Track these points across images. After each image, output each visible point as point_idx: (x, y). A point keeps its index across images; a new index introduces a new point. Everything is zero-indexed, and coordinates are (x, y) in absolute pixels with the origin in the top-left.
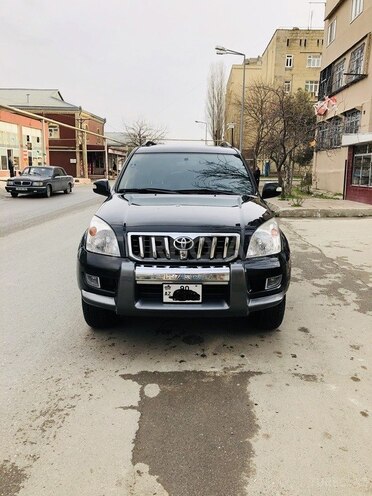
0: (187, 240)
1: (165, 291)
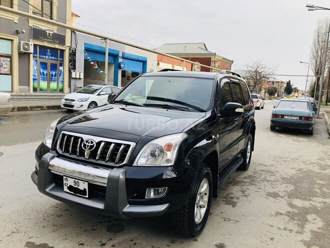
0: (92, 142)
1: (64, 182)
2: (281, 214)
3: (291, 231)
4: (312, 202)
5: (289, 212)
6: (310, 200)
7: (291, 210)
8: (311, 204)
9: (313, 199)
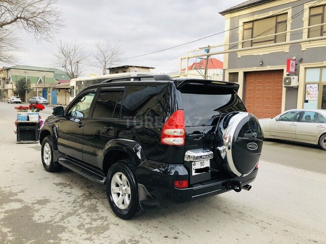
2: (20, 192)
3: (5, 187)
4: (3, 210)
5: (16, 195)
6: (6, 212)
7: (16, 197)
8: (3, 208)
9: (3, 214)
